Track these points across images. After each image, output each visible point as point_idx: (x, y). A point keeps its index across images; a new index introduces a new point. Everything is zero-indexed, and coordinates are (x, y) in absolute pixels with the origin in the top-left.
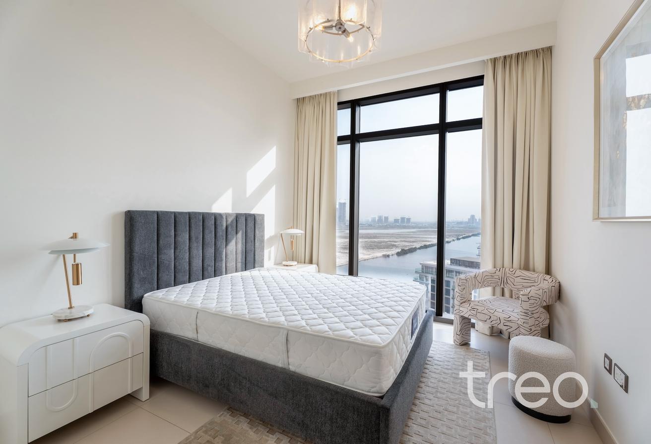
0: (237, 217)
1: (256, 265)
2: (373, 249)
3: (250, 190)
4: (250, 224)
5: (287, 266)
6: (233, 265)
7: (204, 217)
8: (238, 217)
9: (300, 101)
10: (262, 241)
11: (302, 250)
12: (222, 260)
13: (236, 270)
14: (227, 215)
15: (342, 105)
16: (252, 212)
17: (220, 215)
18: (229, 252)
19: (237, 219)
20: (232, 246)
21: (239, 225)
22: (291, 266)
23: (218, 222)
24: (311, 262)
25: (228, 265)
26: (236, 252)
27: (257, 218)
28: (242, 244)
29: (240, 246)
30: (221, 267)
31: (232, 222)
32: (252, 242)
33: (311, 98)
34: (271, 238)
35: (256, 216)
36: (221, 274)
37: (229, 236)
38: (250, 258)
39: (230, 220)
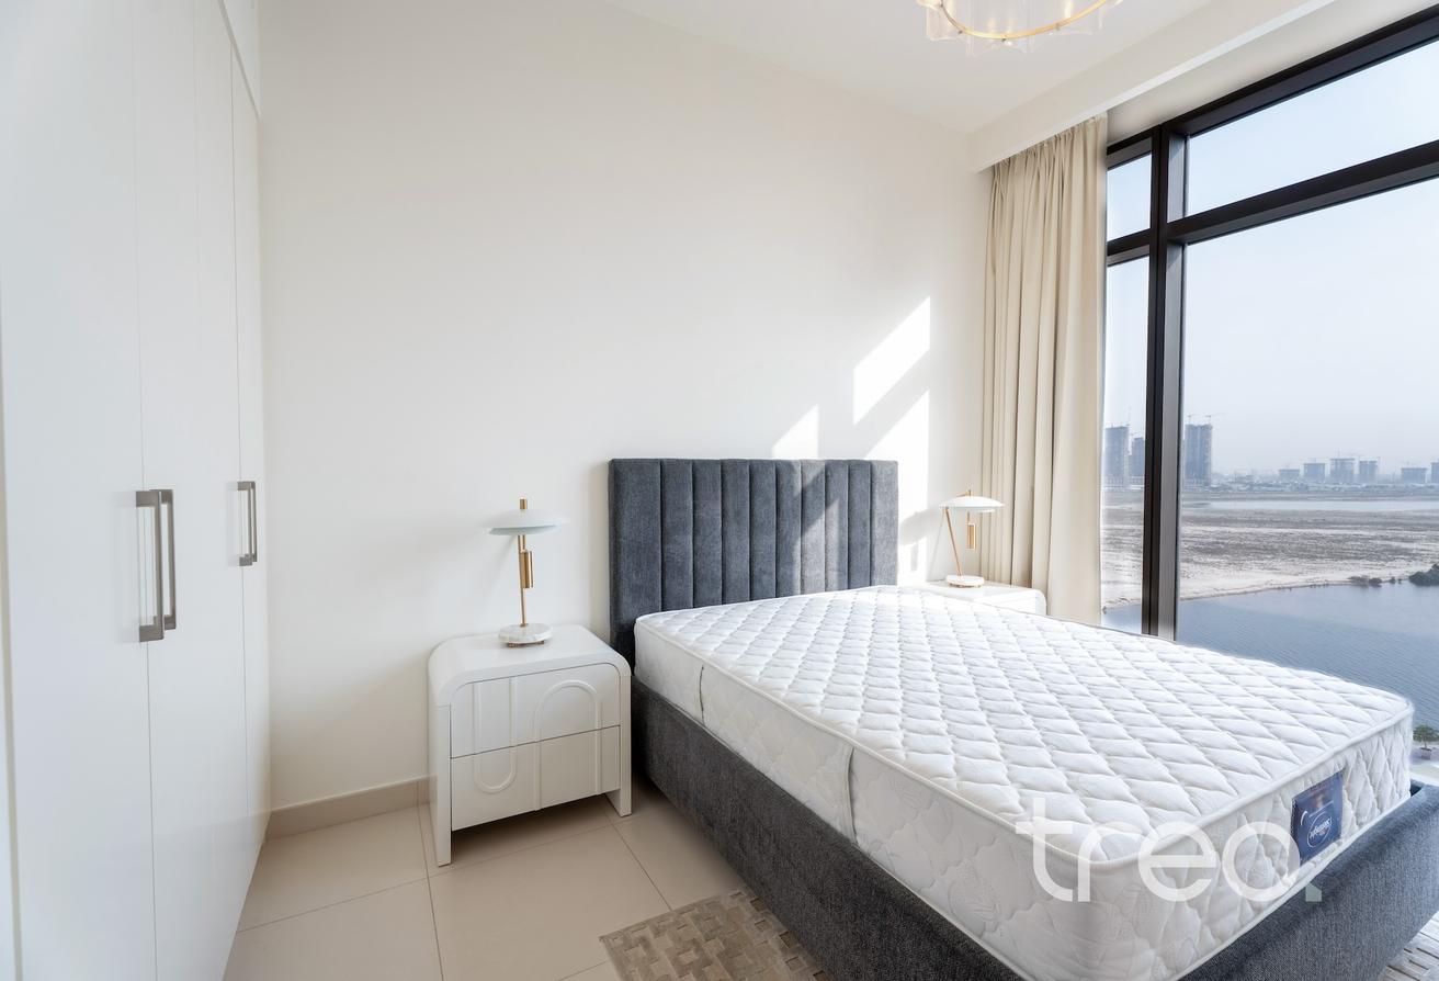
0: (827, 468)
1: (876, 579)
2: (1313, 558)
3: (861, 408)
4: (861, 484)
5: (958, 586)
6: (818, 575)
7: (753, 469)
8: (830, 468)
9: (1000, 172)
10: (891, 522)
11: (1002, 553)
12: (792, 562)
13: (826, 585)
14: (805, 465)
16: (866, 459)
17: (789, 465)
18: (808, 546)
19: (829, 474)
20: (816, 532)
21: (832, 487)
22: (970, 587)
23: (784, 481)
24: (1028, 582)
25: (807, 573)
26: (826, 545)
27: (877, 471)
28: (841, 528)
29: (834, 533)
30: (791, 576)
31: (816, 479)
32: (865, 525)
34: (919, 520)
35: (875, 464)
36: (790, 593)
37: (809, 512)
38: (861, 560)
39: (810, 476)
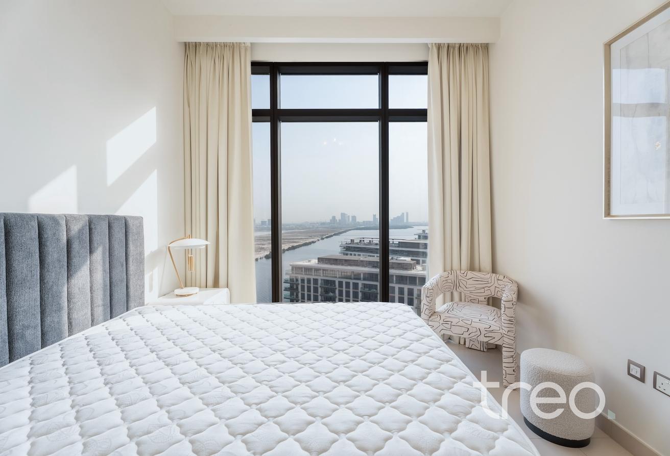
0: (90, 223)
1: (132, 304)
3: (113, 175)
4: (119, 235)
5: (181, 296)
6: (86, 314)
9: (190, 47)
10: (141, 261)
12: (60, 309)
13: (93, 321)
14: (68, 219)
15: (258, 67)
16: (120, 213)
17: (54, 219)
18: (75, 290)
19: (93, 226)
20: (82, 277)
21: (96, 238)
22: (188, 295)
23: (48, 234)
24: (216, 284)
25: (75, 316)
26: (91, 288)
27: (130, 223)
28: (104, 271)
29: (100, 276)
30: (59, 323)
31: (81, 231)
32: (122, 266)
33: (210, 47)
34: (155, 255)
35: (128, 219)
36: (60, 338)
37: (75, 261)
38: (120, 293)
39: (75, 228)
